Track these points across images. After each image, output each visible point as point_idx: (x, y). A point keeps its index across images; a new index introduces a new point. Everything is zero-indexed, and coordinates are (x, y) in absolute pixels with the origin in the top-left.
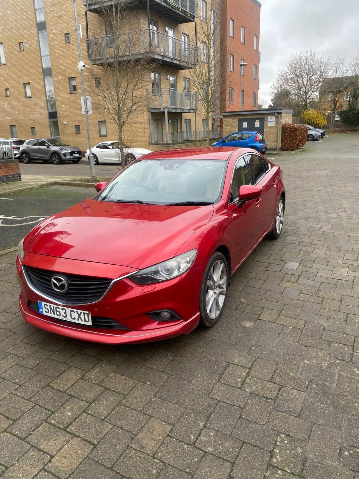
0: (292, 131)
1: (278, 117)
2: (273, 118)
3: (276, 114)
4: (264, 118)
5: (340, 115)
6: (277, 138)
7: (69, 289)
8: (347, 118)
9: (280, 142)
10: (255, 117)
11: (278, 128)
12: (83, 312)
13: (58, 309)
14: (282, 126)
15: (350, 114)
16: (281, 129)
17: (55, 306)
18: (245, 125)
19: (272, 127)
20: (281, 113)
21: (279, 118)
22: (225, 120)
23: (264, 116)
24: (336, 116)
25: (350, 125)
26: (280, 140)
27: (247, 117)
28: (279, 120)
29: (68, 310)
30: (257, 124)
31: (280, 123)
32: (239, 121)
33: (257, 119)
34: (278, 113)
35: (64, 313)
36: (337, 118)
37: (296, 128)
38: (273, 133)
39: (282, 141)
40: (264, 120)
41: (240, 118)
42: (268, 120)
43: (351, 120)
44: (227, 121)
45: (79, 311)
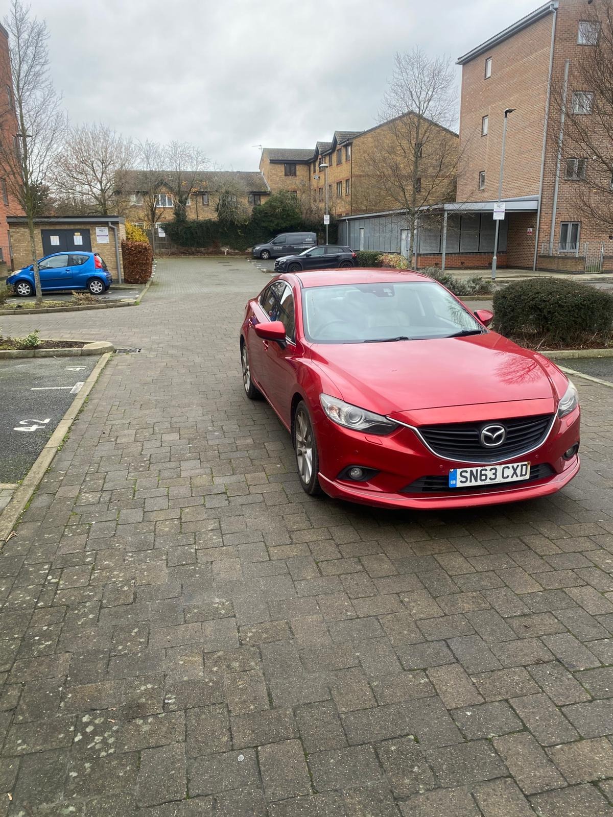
0: (140, 252)
1: (113, 229)
2: (106, 231)
3: (110, 225)
4: (89, 230)
5: (166, 228)
6: (117, 262)
7: (507, 439)
8: (177, 234)
9: (122, 270)
10: (72, 227)
11: (116, 247)
12: (520, 464)
13: (483, 472)
14: (122, 244)
15: (180, 228)
16: (121, 248)
17: (479, 469)
18: (55, 241)
19: (104, 244)
20: (116, 223)
21: (116, 230)
22: (14, 230)
23: (88, 227)
24: (160, 230)
25: (183, 244)
26: (122, 266)
27: (58, 227)
28: (116, 233)
29: (499, 468)
30: (78, 240)
31: (119, 239)
32: (42, 233)
33: (77, 231)
34: (113, 223)
35: (493, 474)
36: (162, 234)
37: (146, 248)
38: (109, 255)
39: (124, 268)
40: (89, 233)
41: (44, 228)
42: (97, 234)
43: (183, 237)
44: (18, 233)
45: (515, 465)
